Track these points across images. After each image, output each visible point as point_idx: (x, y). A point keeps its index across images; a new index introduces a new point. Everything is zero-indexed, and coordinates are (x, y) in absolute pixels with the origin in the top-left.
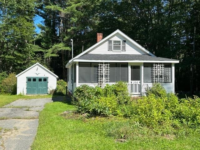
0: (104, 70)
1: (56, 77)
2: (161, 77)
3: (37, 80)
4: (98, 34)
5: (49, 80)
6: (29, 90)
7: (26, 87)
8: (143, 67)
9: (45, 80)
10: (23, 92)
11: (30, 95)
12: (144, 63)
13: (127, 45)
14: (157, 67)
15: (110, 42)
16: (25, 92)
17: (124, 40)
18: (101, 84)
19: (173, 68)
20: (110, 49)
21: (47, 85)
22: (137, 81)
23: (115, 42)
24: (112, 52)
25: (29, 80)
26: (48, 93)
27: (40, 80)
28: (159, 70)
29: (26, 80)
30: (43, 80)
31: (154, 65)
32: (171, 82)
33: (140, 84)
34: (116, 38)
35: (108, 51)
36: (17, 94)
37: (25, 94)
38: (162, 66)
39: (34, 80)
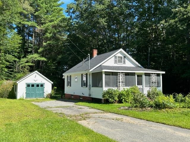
0: (121, 78)
1: (51, 83)
2: (155, 82)
3: (35, 86)
4: (94, 50)
5: (45, 86)
6: (28, 95)
7: (25, 92)
8: (144, 76)
9: (42, 85)
10: (23, 96)
11: (29, 99)
12: (145, 73)
13: (126, 60)
14: (152, 76)
15: (116, 57)
16: (25, 97)
17: (125, 56)
18: (119, 88)
19: (161, 77)
20: (116, 62)
21: (43, 90)
22: (140, 86)
23: (119, 57)
24: (117, 64)
25: (28, 85)
26: (44, 97)
27: (38, 86)
28: (154, 78)
29: (25, 86)
30: (40, 86)
31: (151, 75)
32: (160, 86)
33: (142, 88)
34: (119, 55)
35: (115, 63)
36: (18, 99)
37: (25, 98)
38: (155, 76)
39: (33, 86)
